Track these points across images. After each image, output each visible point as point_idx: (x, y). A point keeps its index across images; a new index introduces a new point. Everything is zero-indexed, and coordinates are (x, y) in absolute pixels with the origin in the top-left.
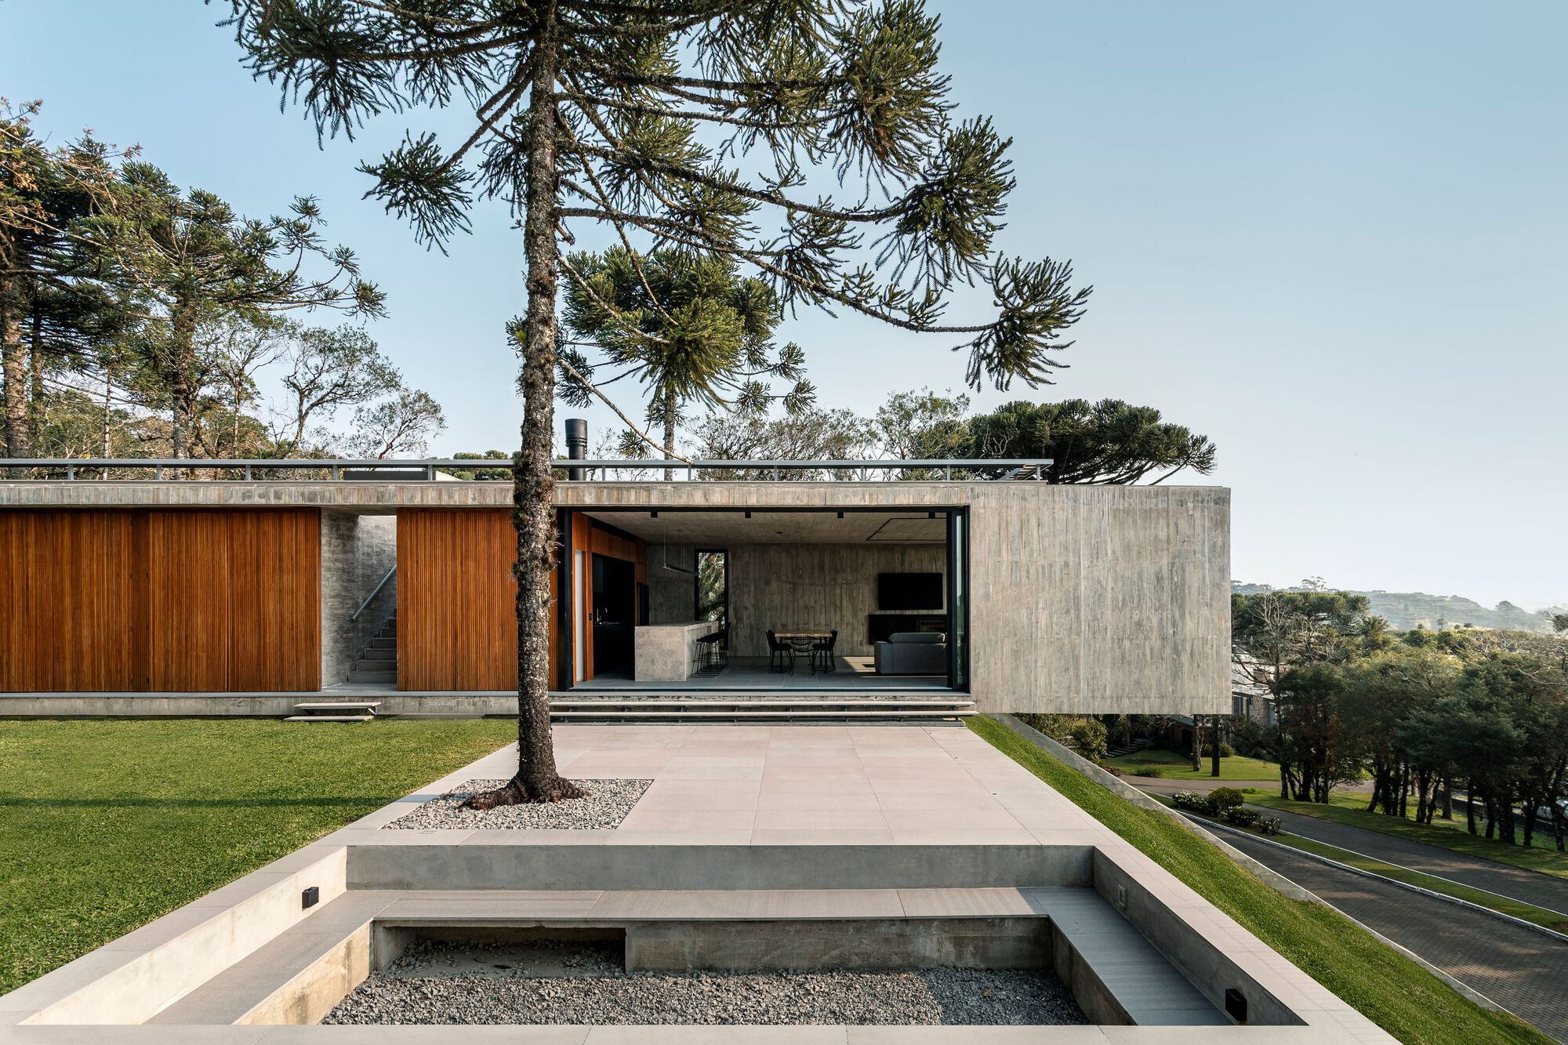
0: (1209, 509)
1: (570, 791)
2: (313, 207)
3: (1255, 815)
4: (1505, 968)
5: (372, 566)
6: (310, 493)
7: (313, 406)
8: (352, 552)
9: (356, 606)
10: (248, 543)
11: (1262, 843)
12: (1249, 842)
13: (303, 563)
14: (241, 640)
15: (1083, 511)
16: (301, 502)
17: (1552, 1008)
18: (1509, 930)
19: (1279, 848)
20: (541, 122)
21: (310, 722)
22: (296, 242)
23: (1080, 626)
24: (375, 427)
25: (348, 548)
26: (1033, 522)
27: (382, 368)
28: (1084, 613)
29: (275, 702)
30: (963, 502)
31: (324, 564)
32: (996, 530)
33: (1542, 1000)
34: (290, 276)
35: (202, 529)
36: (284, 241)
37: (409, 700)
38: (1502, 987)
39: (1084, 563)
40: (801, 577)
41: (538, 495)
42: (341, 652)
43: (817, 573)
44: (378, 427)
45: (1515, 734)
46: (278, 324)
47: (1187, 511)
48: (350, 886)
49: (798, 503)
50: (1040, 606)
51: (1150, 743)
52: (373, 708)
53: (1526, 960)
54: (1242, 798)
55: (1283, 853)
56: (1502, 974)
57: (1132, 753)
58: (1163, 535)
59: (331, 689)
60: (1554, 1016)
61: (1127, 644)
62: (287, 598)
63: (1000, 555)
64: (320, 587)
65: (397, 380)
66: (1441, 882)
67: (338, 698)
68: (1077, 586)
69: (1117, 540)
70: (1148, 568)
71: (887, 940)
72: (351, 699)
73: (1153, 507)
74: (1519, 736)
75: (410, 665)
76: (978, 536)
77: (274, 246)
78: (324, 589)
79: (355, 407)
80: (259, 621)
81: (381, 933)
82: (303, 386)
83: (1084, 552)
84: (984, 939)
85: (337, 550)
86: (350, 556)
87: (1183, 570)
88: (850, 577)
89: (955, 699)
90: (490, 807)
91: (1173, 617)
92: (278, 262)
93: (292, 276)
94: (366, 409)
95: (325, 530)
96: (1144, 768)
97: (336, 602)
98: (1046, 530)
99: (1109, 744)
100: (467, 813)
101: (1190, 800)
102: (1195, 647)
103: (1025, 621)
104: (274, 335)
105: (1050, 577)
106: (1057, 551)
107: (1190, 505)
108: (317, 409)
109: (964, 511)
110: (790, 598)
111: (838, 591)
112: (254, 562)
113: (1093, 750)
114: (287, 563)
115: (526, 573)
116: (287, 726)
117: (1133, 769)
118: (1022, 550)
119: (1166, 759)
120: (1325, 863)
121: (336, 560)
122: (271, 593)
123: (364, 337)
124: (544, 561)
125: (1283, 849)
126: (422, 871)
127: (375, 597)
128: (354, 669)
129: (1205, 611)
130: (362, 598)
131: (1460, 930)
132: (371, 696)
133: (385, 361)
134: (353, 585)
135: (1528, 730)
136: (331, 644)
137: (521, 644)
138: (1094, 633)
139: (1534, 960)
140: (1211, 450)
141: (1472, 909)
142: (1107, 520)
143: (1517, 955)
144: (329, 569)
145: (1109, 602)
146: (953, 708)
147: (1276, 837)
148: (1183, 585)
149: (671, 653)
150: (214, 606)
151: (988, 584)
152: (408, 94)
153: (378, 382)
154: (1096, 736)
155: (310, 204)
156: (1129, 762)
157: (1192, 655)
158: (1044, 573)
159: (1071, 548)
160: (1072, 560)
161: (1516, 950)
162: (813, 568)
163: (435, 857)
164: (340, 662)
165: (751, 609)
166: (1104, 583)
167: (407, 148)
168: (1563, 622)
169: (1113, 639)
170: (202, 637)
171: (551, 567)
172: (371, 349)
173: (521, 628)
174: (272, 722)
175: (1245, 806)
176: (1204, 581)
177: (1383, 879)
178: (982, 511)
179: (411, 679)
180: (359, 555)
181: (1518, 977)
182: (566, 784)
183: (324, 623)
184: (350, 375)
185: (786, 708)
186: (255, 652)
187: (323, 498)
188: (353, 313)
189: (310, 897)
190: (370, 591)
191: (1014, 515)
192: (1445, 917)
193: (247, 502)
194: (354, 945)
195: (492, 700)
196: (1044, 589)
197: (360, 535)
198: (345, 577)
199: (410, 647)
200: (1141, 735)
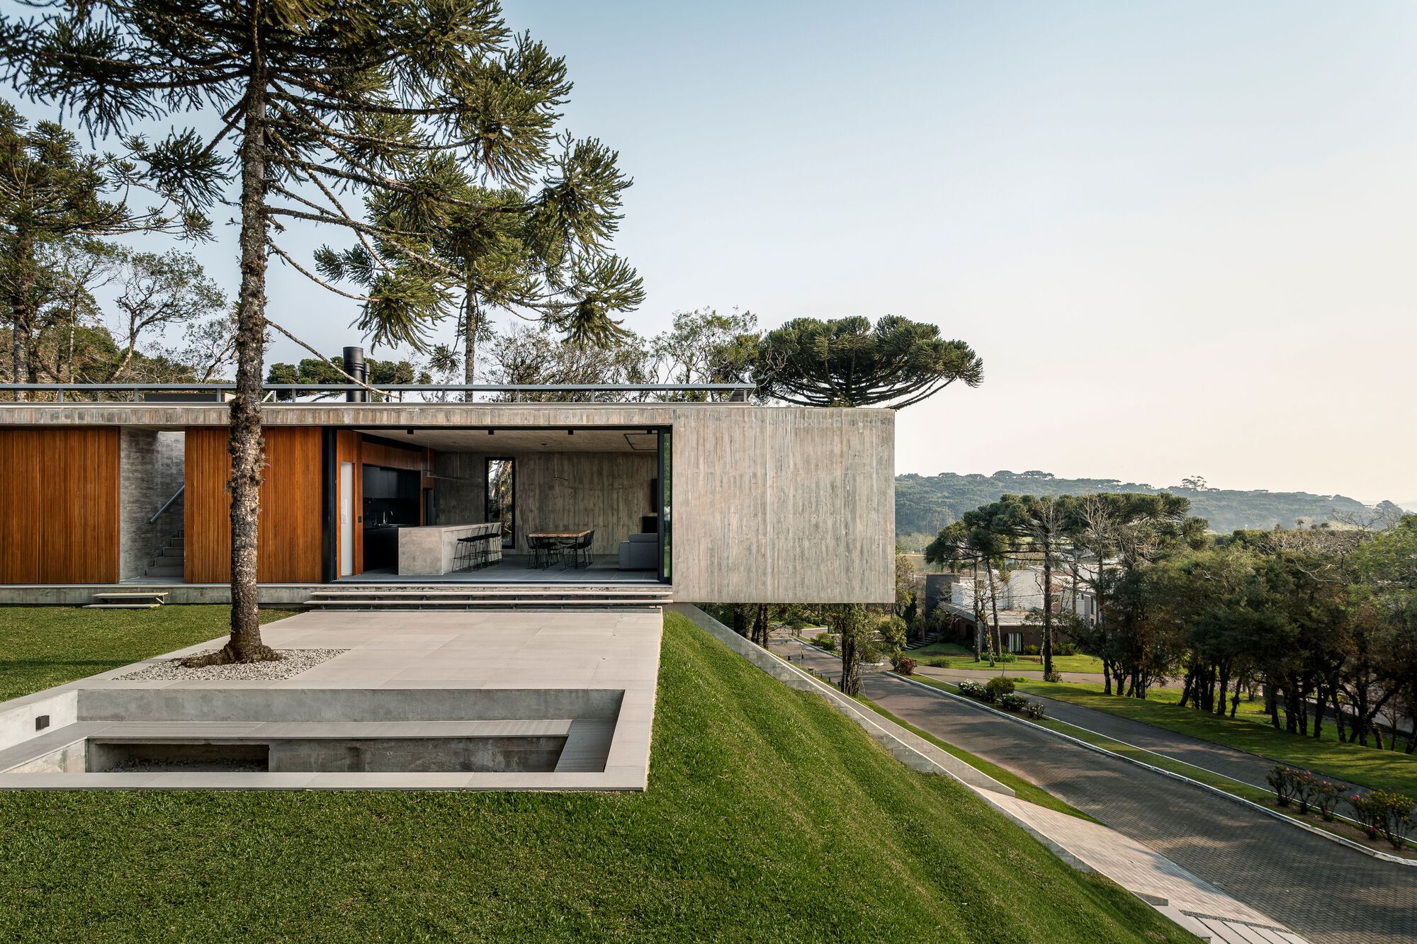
0: (877, 427)
1: (269, 655)
2: (143, 144)
3: (1023, 702)
4: (1221, 840)
5: (171, 475)
6: (109, 414)
7: (143, 324)
8: (152, 463)
9: (156, 510)
10: (57, 457)
11: (1029, 726)
12: (1019, 726)
13: (104, 474)
14: (50, 540)
15: (769, 428)
16: (101, 422)
17: (1258, 875)
18: (1224, 805)
19: (1043, 731)
20: (252, 141)
21: (105, 609)
22: (123, 179)
23: (766, 528)
24: (206, 342)
25: (147, 460)
26: (726, 438)
27: (208, 289)
28: (770, 516)
29: (78, 592)
30: (667, 422)
31: (122, 474)
32: (695, 446)
33: (1251, 867)
34: (121, 207)
35: (17, 444)
36: (112, 178)
37: (192, 591)
38: (1219, 856)
39: (770, 474)
40: (581, 482)
41: (247, 428)
42: (139, 550)
43: (595, 479)
44: (209, 342)
45: (1288, 628)
46: (110, 251)
47: (858, 429)
48: (80, 718)
49: (526, 423)
50: (732, 510)
51: (941, 637)
52: (161, 598)
53: (1239, 832)
54: (1013, 686)
55: (1046, 736)
56: (1219, 844)
57: (927, 645)
58: (837, 450)
59: (128, 583)
60: (1260, 882)
61: (806, 543)
62: (90, 504)
63: (698, 467)
64: (119, 493)
65: (223, 299)
66: (1171, 762)
67: (131, 589)
68: (764, 494)
69: (798, 454)
70: (825, 479)
71: (456, 753)
72: (143, 590)
73: (829, 426)
74: (1292, 631)
75: (196, 561)
76: (679, 451)
77: (103, 183)
78: (122, 496)
79: (186, 324)
80: (66, 523)
81: (93, 748)
82: (135, 306)
83: (770, 464)
84: (525, 752)
85: (137, 462)
86: (149, 467)
87: (855, 480)
88: (626, 482)
89: (659, 590)
90: (201, 666)
91: (846, 520)
92: (107, 196)
93: (122, 206)
94: (196, 326)
95: (124, 445)
96: (936, 659)
97: (135, 507)
98: (738, 446)
99: (908, 638)
100: (182, 670)
101: (973, 688)
102: (865, 546)
103: (719, 523)
104: (106, 260)
105: (741, 486)
106: (747, 464)
107: (861, 424)
108: (149, 327)
109: (669, 429)
110: (571, 502)
111: (615, 496)
112: (62, 473)
113: (896, 643)
114: (90, 474)
115: (237, 488)
116: (84, 612)
117: (927, 660)
118: (717, 464)
119: (954, 651)
120: (1079, 745)
121: (136, 471)
122: (76, 500)
123: (191, 261)
124: (252, 478)
125: (1046, 732)
126: (133, 707)
127: (174, 502)
128: (152, 564)
129: (874, 515)
130: (161, 503)
131: (1187, 805)
132: (161, 588)
133: (211, 284)
134: (152, 492)
135: (1302, 626)
136: (129, 543)
137: (233, 541)
138: (778, 534)
139: (1244, 832)
140: (978, 364)
141: (1196, 786)
142: (790, 437)
143: (1230, 827)
144: (128, 479)
145: (790, 507)
146: (654, 597)
147: (1041, 721)
148: (854, 492)
149: (430, 551)
150: (27, 511)
151: (687, 492)
152: (165, 106)
153: (205, 302)
154: (898, 631)
155: (140, 141)
156: (925, 654)
157: (862, 552)
158: (735, 482)
159: (759, 460)
160: (760, 472)
161: (1230, 823)
162: (592, 474)
163: (142, 698)
164: (137, 558)
165: (536, 512)
166: (786, 491)
167: (172, 140)
168: (1410, 522)
169: (794, 539)
170: (17, 537)
171: (258, 483)
172: (198, 272)
173: (233, 530)
174: (74, 609)
175: (1016, 694)
176: (872, 489)
177: (1125, 759)
178: (682, 429)
179: (196, 572)
180: (159, 466)
181: (1232, 847)
182: (266, 650)
183: (122, 524)
184: (178, 296)
185: (514, 597)
186: (62, 551)
187: (120, 418)
188: (184, 237)
189: (42, 722)
190: (168, 497)
191: (710, 433)
192: (1174, 794)
193: (55, 422)
194: (69, 754)
195: (264, 591)
196: (735, 497)
197: (160, 449)
198: (144, 485)
199: (196, 547)
200: (933, 629)
